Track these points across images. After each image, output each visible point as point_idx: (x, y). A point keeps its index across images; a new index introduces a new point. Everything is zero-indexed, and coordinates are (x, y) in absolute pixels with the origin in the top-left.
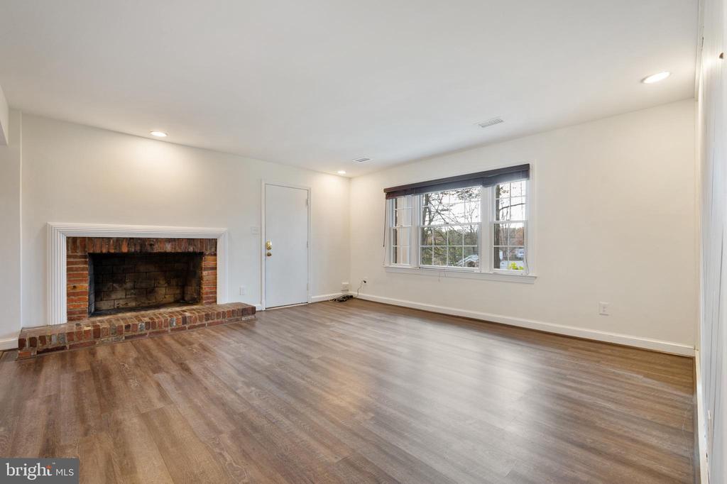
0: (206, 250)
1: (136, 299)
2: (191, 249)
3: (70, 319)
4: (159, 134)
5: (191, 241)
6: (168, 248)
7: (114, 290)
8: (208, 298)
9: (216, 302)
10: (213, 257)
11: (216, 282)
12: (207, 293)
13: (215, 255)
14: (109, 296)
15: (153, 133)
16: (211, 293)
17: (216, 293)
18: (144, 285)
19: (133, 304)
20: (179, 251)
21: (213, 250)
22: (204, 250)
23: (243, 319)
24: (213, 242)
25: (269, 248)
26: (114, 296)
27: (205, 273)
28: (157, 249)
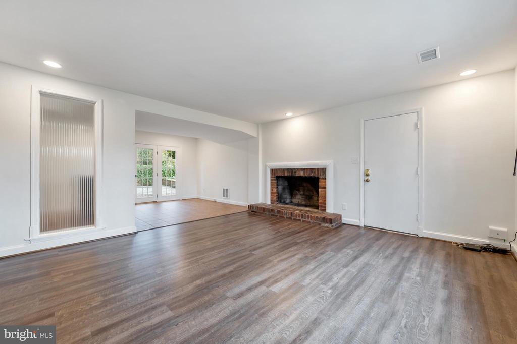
0: (320, 175)
1: (305, 201)
2: (312, 175)
3: (271, 203)
4: (289, 114)
5: (312, 170)
6: (302, 174)
7: (297, 194)
8: (322, 207)
9: (326, 210)
10: (325, 180)
11: (326, 197)
12: (321, 203)
13: (325, 179)
14: (295, 196)
15: (287, 115)
16: (323, 203)
17: (325, 204)
18: (307, 194)
19: (304, 203)
20: (307, 176)
21: (324, 175)
22: (319, 176)
23: (323, 225)
24: (324, 170)
25: (367, 175)
26: (297, 197)
27: (320, 190)
28: (297, 174)
